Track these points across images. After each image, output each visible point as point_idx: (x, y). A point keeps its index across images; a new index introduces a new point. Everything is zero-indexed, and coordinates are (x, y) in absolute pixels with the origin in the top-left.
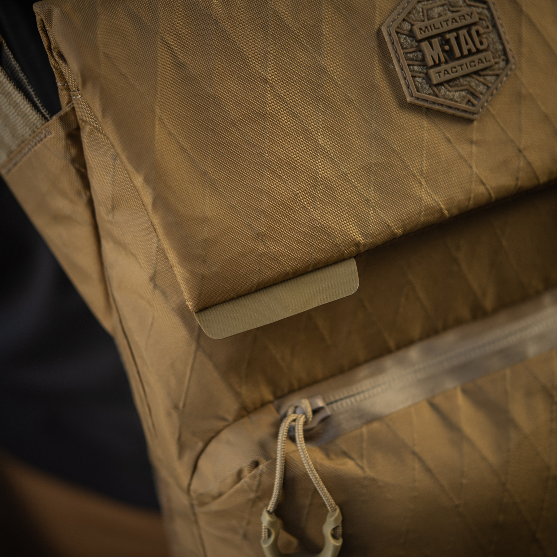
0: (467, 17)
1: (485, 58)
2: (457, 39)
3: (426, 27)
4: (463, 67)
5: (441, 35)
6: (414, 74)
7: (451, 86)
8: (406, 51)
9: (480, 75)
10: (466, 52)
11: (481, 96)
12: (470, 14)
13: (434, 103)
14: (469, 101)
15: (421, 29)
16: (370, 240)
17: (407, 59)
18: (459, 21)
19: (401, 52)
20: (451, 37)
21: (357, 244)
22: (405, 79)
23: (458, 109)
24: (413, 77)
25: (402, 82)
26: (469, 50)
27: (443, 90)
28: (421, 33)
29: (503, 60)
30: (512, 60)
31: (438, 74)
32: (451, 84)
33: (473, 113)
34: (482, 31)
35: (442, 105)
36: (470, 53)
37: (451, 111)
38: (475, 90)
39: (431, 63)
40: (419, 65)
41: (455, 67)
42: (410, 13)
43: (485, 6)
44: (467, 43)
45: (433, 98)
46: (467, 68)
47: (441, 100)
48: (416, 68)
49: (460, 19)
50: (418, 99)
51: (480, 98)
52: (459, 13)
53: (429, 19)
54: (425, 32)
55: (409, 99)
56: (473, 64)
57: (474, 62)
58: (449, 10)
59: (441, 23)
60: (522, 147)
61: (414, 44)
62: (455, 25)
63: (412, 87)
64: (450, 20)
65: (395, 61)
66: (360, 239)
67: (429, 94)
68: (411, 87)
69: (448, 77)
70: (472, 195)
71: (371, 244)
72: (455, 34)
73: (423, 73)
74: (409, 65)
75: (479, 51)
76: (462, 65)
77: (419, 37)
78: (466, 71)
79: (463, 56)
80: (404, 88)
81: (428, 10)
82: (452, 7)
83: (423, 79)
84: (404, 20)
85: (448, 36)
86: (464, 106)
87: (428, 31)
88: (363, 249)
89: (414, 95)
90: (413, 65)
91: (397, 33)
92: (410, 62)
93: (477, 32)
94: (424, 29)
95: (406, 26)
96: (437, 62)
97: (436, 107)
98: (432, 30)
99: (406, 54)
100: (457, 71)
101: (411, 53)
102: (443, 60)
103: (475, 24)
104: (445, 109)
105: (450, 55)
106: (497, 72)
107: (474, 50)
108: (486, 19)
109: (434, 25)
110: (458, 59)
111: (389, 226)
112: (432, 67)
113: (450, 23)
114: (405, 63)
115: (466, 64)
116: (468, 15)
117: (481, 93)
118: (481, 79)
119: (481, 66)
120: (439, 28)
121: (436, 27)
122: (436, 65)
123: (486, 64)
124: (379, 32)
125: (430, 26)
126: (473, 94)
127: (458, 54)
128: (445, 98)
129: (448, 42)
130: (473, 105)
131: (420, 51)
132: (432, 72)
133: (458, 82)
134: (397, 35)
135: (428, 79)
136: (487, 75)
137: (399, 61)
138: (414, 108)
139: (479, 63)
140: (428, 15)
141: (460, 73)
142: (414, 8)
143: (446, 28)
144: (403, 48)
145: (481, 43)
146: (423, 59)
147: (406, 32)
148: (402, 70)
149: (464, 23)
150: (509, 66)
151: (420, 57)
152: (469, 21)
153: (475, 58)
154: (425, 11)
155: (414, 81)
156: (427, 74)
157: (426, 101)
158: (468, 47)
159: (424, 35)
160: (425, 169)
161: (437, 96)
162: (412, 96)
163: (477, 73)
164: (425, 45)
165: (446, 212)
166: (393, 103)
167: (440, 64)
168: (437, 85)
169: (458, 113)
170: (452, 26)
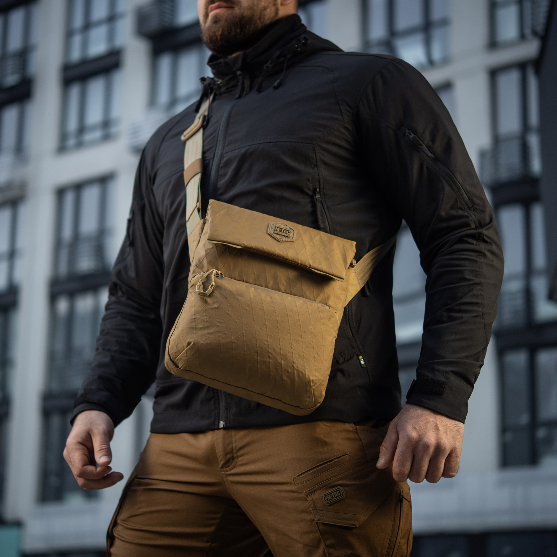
2: (284, 231)
7: (278, 235)
16: (247, 245)
21: (244, 244)
25: (268, 230)
29: (292, 238)
33: (280, 241)
35: (274, 236)
36: (285, 233)
37: (275, 238)
39: (276, 230)
40: (274, 229)
45: (273, 234)
54: (278, 226)
60: (287, 250)
66: (245, 244)
69: (278, 233)
75: (287, 234)
76: (282, 233)
77: (276, 226)
84: (275, 224)
86: (279, 239)
91: (272, 225)
100: (280, 233)
105: (281, 231)
107: (286, 233)
111: (252, 246)
117: (284, 239)
122: (277, 230)
124: (269, 224)
126: (282, 238)
127: (282, 231)
128: (276, 236)
133: (280, 235)
136: (287, 238)
138: (268, 234)
143: (282, 228)
148: (270, 228)
153: (286, 234)
155: (271, 231)
156: (274, 231)
157: (271, 234)
162: (269, 232)
163: (285, 236)
164: (276, 228)
165: (265, 250)
166: (265, 232)
167: (278, 231)
168: (275, 233)
169: (277, 239)
170: (284, 228)
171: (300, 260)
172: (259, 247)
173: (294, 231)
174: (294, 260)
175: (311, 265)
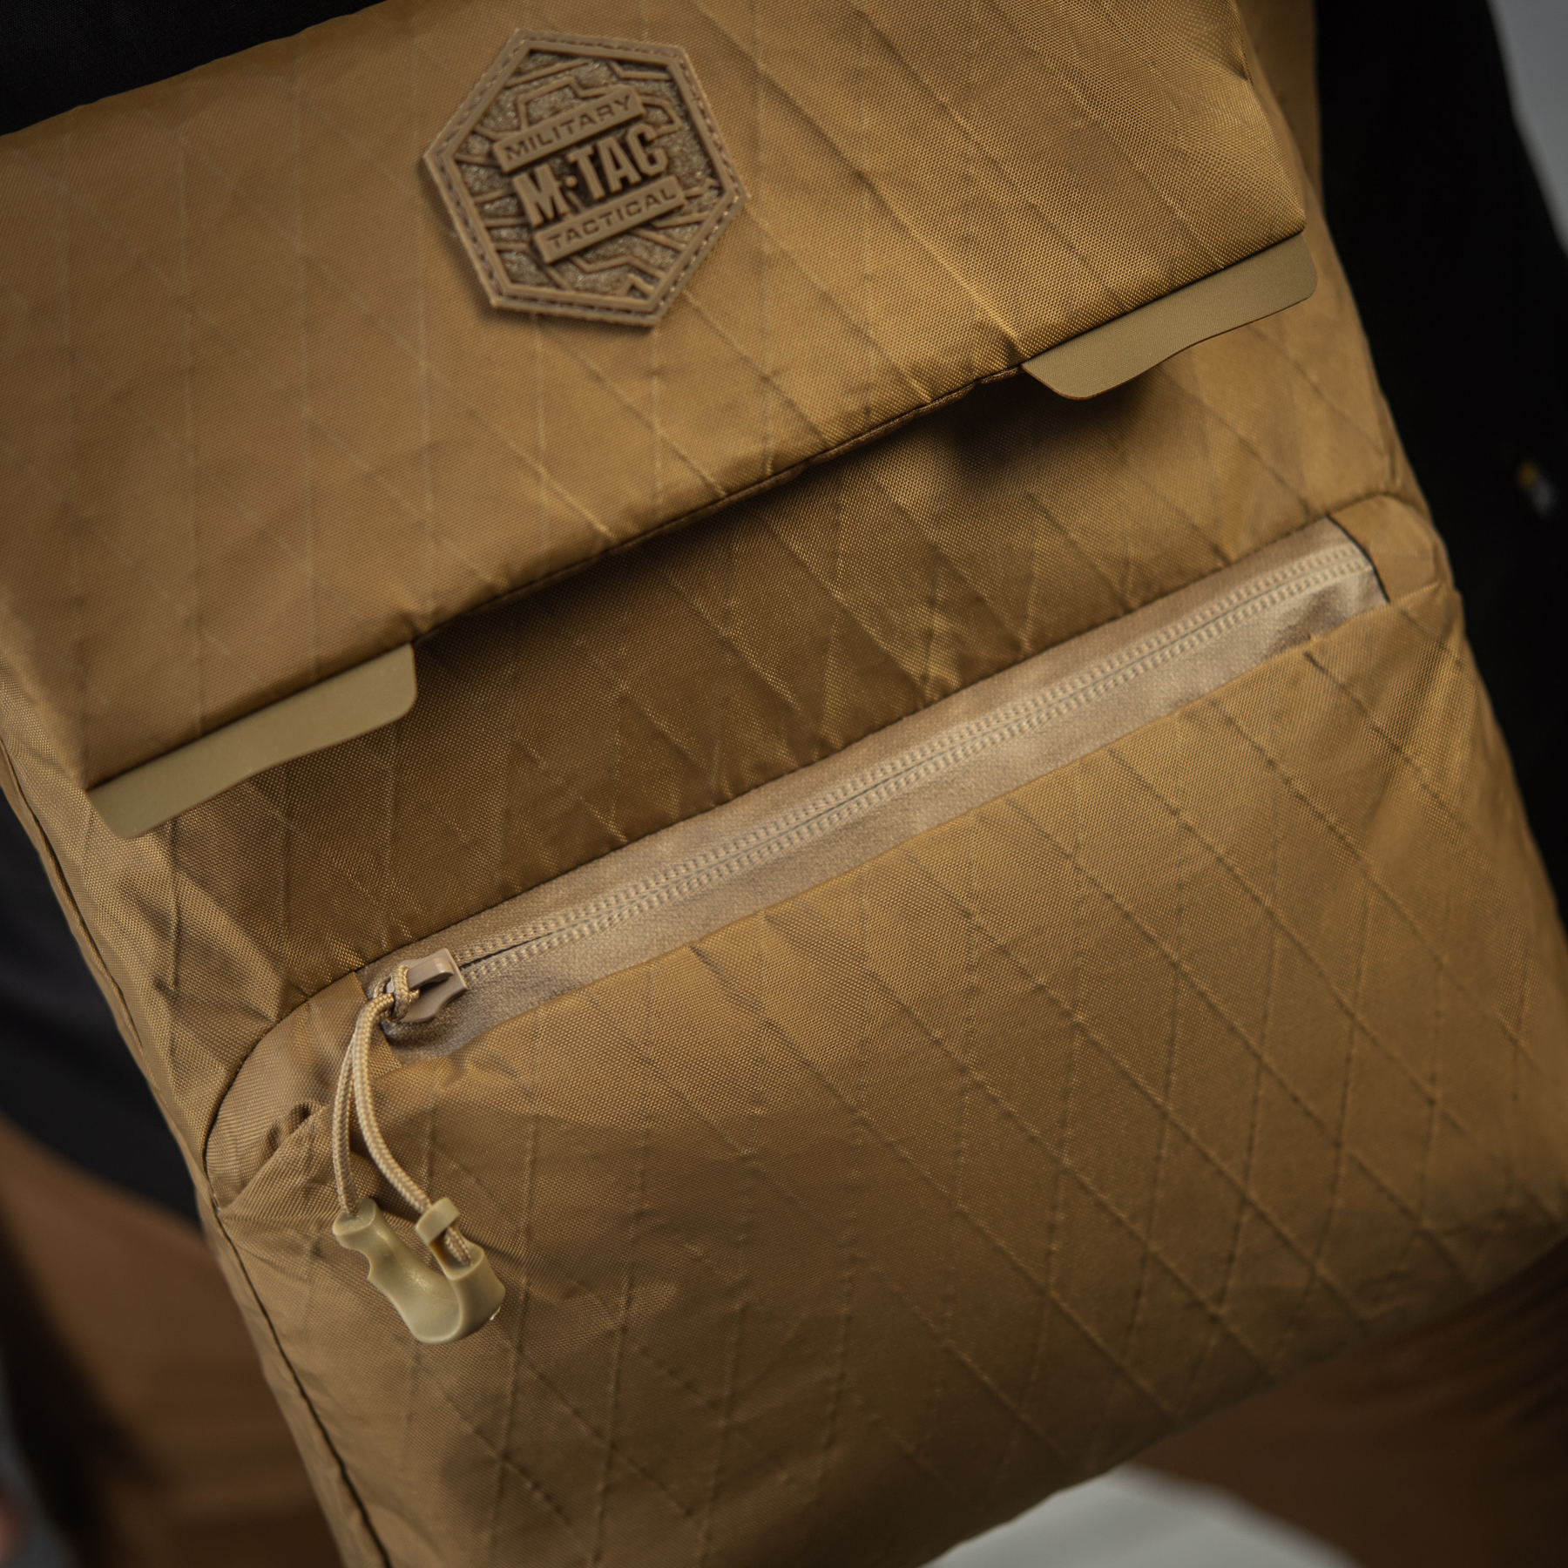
0: (615, 107)
1: (663, 192)
2: (595, 158)
3: (522, 143)
4: (611, 217)
5: (560, 153)
6: (503, 246)
7: (589, 262)
8: (480, 199)
9: (655, 229)
10: (615, 185)
11: (660, 274)
12: (622, 100)
13: (552, 302)
14: (633, 288)
15: (509, 149)
16: (430, 606)
17: (484, 214)
18: (597, 119)
19: (468, 203)
20: (580, 156)
21: (406, 618)
22: (482, 258)
23: (609, 309)
24: (500, 252)
25: (478, 266)
26: (624, 181)
27: (570, 273)
28: (510, 158)
29: (711, 188)
30: (729, 185)
31: (552, 242)
32: (589, 256)
33: (644, 313)
34: (651, 134)
35: (570, 304)
36: (627, 185)
37: (592, 315)
38: (647, 263)
39: (535, 218)
40: (513, 227)
41: (592, 221)
42: (486, 114)
43: (662, 76)
44: (617, 166)
46: (621, 218)
47: (569, 294)
48: (504, 233)
49: (600, 115)
50: (515, 297)
51: (658, 279)
52: (600, 102)
53: (530, 123)
54: (518, 153)
55: (495, 301)
56: (633, 208)
57: (635, 203)
58: (576, 96)
59: (555, 130)
60: (767, 371)
61: (498, 182)
62: (590, 129)
63: (500, 274)
64: (577, 121)
65: (458, 225)
66: (411, 604)
67: (540, 285)
68: (496, 275)
69: (577, 244)
70: (659, 486)
71: (436, 612)
72: (588, 149)
73: (523, 241)
74: (489, 229)
75: (646, 179)
76: (609, 213)
77: (507, 166)
78: (619, 225)
79: (609, 195)
80: (483, 279)
81: (527, 103)
82: (585, 87)
83: (524, 253)
84: (474, 132)
85: (572, 156)
86: (621, 300)
87: (527, 150)
88: (424, 626)
89: (504, 291)
90: (498, 227)
91: (459, 162)
92: (492, 222)
93: (642, 138)
94: (516, 147)
95: (478, 147)
96: (550, 214)
97: (557, 310)
98: (534, 147)
99: (480, 205)
100: (597, 229)
101: (492, 201)
102: (563, 207)
103: (637, 119)
104: (576, 312)
106: (696, 216)
107: (634, 177)
108: (665, 103)
109: (539, 136)
110: (602, 201)
111: (472, 573)
112: (540, 227)
113: (575, 125)
114: (479, 225)
115: (619, 211)
116: (617, 102)
117: (661, 268)
118: (660, 237)
119: (655, 210)
120: (550, 142)
121: (545, 139)
122: (546, 222)
123: (667, 205)
125: (531, 140)
126: (641, 272)
127: (596, 190)
128: (578, 290)
129: (574, 168)
130: (644, 295)
131: (513, 195)
132: (539, 236)
133: (601, 251)
134: (460, 168)
135: (534, 253)
136: (674, 227)
137: (466, 223)
138: (510, 318)
139: (648, 204)
140: (528, 115)
141: (605, 231)
142: (496, 102)
143: (567, 138)
144: (473, 194)
145: (652, 160)
146: (521, 212)
147: (480, 159)
148: (474, 240)
149: (609, 121)
150: (724, 199)
151: (512, 209)
152: (621, 115)
153: (639, 194)
154: (522, 108)
155: (504, 261)
156: (532, 243)
157: (534, 300)
158: (621, 173)
159: (518, 161)
160: (543, 444)
161: (558, 286)
162: (500, 294)
163: (648, 224)
164: (521, 183)
165: (603, 528)
166: (463, 311)
167: (558, 217)
168: (555, 264)
169: (611, 317)
170: (581, 132)
171: (917, 372)
172: (545, 546)
173: (662, 68)
174: (875, 417)
175: (1012, 333)
